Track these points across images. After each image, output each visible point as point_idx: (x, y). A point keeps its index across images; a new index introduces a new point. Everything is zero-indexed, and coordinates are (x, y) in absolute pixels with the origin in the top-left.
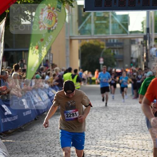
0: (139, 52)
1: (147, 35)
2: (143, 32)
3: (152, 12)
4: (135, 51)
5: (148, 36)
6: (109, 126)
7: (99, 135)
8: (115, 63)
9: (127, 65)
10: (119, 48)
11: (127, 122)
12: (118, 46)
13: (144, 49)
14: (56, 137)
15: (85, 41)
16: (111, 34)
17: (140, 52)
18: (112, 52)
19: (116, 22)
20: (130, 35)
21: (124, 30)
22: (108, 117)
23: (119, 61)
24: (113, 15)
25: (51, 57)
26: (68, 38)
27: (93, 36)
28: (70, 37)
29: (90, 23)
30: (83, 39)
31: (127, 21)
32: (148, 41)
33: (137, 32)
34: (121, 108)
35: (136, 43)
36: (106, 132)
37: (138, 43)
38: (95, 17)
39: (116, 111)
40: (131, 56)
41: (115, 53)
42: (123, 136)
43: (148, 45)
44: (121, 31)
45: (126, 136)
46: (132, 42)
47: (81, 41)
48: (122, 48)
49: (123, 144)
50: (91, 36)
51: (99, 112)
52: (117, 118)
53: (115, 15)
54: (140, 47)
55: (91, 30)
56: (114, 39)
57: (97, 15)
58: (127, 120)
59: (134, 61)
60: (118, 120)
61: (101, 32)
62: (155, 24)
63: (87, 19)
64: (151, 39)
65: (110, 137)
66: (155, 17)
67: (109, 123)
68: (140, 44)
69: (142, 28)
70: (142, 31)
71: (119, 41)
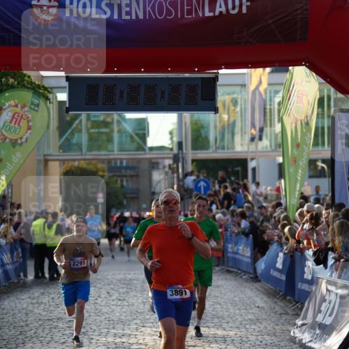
0: (165, 183)
1: (178, 154)
2: (172, 149)
4: (159, 181)
5: (180, 156)
6: (112, 311)
7: (95, 328)
8: (125, 202)
9: (144, 206)
10: (131, 176)
11: (144, 305)
12: (129, 172)
13: (173, 177)
14: (18, 333)
15: (71, 163)
16: (116, 152)
17: (167, 182)
18: (119, 182)
19: (125, 132)
20: (149, 154)
21: (138, 144)
22: (111, 296)
23: (132, 198)
24: (119, 119)
25: (10, 190)
26: (42, 158)
27: (85, 155)
28: (45, 156)
29: (80, 131)
30: (68, 160)
31: (144, 130)
32: (180, 165)
33: (161, 148)
34: (134, 280)
35: (161, 167)
36: (107, 322)
37: (164, 167)
38: (90, 122)
39: (124, 286)
40: (153, 190)
41: (125, 183)
42: (137, 329)
43: (180, 170)
44: (134, 146)
45: (143, 329)
46: (154, 165)
47: (64, 164)
48: (137, 176)
49: (137, 343)
50: (82, 155)
51: (95, 287)
52: (127, 298)
53: (124, 119)
54: (166, 173)
55: (82, 144)
56: (121, 160)
57: (92, 119)
58: (145, 301)
60: (130, 300)
61: (99, 148)
62: (192, 135)
63: (74, 125)
64: (186, 161)
65: (114, 331)
66: (192, 123)
67: (114, 307)
68: (167, 169)
69: (170, 142)
70: (171, 147)
71: (130, 164)
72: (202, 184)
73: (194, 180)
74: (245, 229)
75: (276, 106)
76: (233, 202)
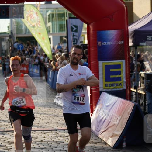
0: (6, 46)
2: (9, 33)
3: (13, 20)
4: (4, 46)
5: (12, 36)
13: (10, 44)
32: (12, 39)
33: (5, 33)
35: (5, 40)
37: (6, 40)
40: (2, 49)
43: (12, 41)
46: (2, 39)
54: (7, 43)
59: (4, 52)
64: (14, 38)
68: (7, 41)
69: (8, 30)
70: (8, 32)
72: (20, 46)
73: (17, 45)
74: (37, 62)
75: (47, 17)
76: (32, 53)
